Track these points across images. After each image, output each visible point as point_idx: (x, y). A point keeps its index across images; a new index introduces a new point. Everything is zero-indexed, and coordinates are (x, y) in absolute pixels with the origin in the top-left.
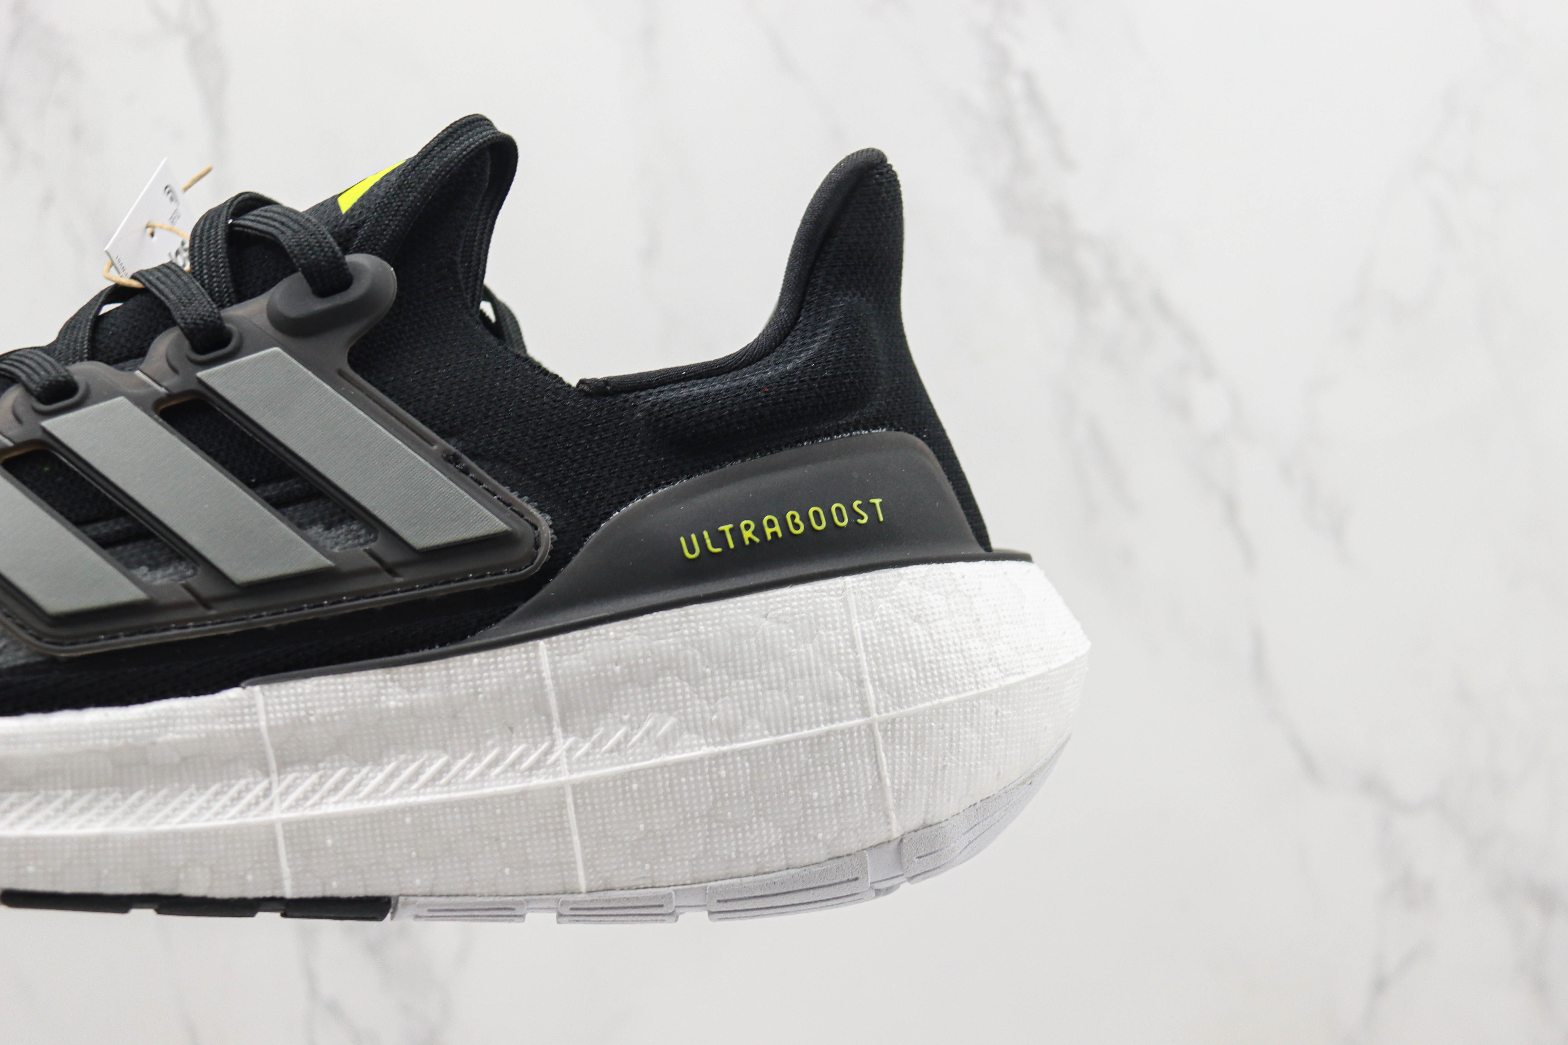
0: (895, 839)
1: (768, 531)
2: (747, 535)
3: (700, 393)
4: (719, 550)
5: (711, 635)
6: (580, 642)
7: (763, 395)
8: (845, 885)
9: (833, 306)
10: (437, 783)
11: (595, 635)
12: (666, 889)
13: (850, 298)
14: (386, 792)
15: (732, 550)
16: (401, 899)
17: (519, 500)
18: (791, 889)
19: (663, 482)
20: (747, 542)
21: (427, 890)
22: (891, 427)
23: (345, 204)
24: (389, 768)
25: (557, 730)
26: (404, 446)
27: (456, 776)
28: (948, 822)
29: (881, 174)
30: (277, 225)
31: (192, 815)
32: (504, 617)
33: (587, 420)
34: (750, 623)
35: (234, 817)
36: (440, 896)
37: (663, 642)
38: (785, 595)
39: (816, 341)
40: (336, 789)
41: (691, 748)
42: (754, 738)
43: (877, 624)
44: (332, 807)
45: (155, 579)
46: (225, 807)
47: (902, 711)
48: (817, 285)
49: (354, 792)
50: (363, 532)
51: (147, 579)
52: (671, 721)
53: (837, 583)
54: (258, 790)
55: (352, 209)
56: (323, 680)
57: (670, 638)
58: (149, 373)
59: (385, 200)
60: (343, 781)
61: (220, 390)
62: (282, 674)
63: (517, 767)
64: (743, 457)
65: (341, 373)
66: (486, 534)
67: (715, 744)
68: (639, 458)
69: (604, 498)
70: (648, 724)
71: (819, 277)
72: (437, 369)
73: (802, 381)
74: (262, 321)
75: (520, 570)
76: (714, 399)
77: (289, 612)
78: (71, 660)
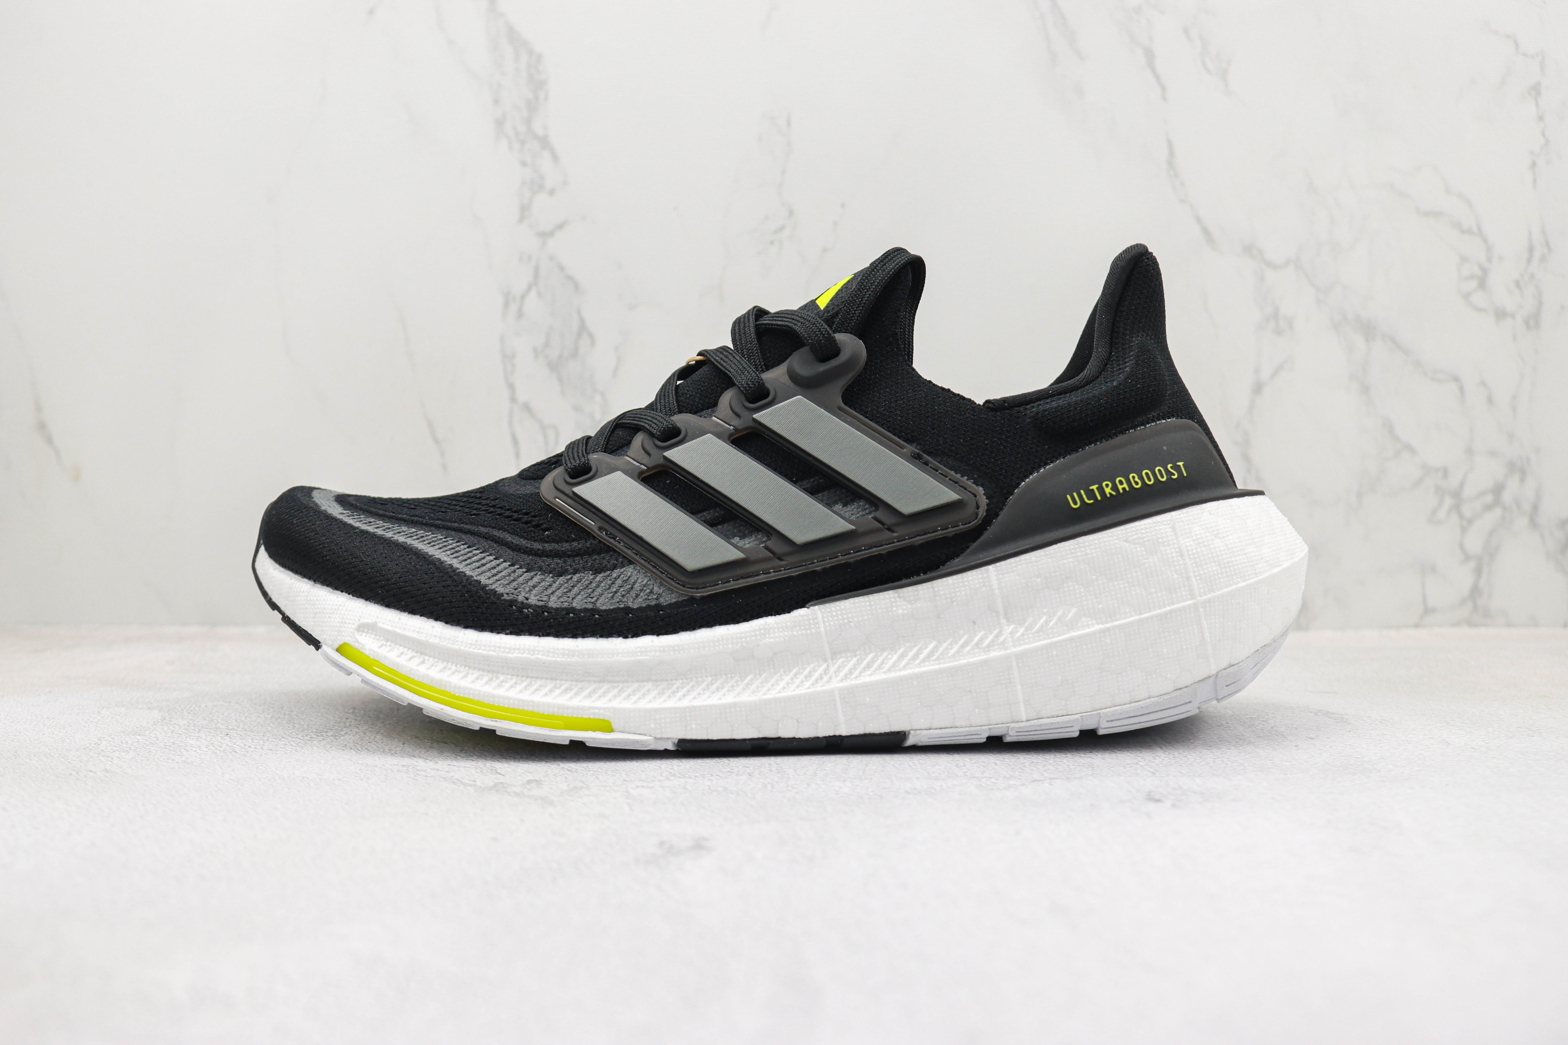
0: (1214, 675)
1: (1120, 487)
2: (1108, 490)
3: (1065, 404)
4: (1092, 501)
5: (1094, 555)
6: (1014, 565)
7: (1104, 402)
8: (1184, 706)
9: (1132, 344)
10: (931, 659)
11: (1024, 560)
12: (1076, 716)
13: (1141, 338)
14: (900, 667)
15: (1100, 501)
16: (911, 731)
17: (961, 479)
18: (1152, 711)
19: (1049, 462)
20: (1108, 495)
21: (928, 726)
22: (1178, 417)
23: (822, 303)
24: (900, 652)
25: (1003, 621)
26: (888, 451)
27: (942, 654)
28: (1243, 662)
29: (1148, 259)
30: (790, 320)
31: (784, 688)
32: (962, 553)
33: (996, 426)
34: (1117, 545)
35: (809, 688)
36: (936, 729)
37: (1065, 561)
38: (1137, 526)
39: (1127, 367)
40: (868, 666)
41: (1088, 626)
42: (1126, 618)
43: (1194, 540)
44: (867, 678)
45: (745, 544)
46: (802, 682)
47: (1214, 594)
48: (1119, 332)
49: (879, 668)
50: (867, 506)
51: (740, 544)
52: (1074, 610)
53: (1167, 517)
54: (821, 670)
55: (827, 307)
56: (856, 600)
57: (1069, 558)
58: (721, 417)
59: (851, 299)
60: (872, 661)
61: (768, 424)
62: (827, 599)
63: (980, 646)
64: (1095, 442)
65: (840, 408)
66: (947, 502)
67: (1102, 623)
68: (1032, 448)
69: (1014, 474)
70: (1060, 613)
71: (1119, 327)
72: (896, 401)
73: (1126, 392)
74: (786, 379)
75: (969, 523)
76: (1074, 407)
77: (830, 559)
78: (703, 598)
